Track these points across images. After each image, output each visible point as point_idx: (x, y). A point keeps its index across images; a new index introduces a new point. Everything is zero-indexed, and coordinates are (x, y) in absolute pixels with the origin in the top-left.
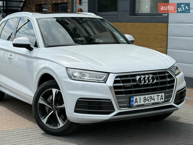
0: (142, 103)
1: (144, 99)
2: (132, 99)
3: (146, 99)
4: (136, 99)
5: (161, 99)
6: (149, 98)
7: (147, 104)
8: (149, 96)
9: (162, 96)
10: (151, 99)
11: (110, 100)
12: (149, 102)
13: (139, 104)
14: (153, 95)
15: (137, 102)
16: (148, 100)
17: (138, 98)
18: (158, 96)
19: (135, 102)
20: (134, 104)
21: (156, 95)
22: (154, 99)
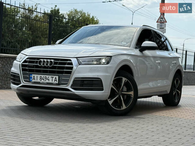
1: (40, 78)
2: (31, 76)
4: (34, 76)
5: (55, 80)
6: (44, 78)
7: (42, 82)
8: (45, 76)
9: (56, 78)
10: (46, 79)
11: (19, 74)
12: (44, 82)
13: (36, 81)
14: (48, 76)
15: (35, 79)
16: (44, 79)
17: (36, 76)
18: (52, 77)
19: (33, 79)
20: (33, 81)
21: (50, 76)
22: (49, 80)
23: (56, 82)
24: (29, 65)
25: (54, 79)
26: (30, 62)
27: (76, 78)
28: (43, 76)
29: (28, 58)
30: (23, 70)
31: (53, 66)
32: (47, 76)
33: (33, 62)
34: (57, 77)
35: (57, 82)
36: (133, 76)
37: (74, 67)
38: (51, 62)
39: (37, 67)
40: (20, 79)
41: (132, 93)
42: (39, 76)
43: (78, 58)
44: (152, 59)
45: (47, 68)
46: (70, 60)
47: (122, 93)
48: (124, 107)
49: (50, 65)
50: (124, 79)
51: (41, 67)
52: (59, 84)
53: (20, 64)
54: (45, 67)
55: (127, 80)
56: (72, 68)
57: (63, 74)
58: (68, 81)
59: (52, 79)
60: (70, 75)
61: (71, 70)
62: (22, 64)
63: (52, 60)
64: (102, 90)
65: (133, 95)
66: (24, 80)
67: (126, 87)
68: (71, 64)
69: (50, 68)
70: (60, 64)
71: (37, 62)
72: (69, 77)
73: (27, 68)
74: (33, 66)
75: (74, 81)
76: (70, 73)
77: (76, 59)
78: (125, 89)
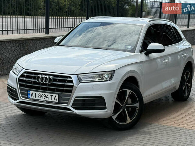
0: (37, 98)
1: (39, 96)
2: (29, 93)
3: (41, 96)
4: (32, 93)
5: (55, 99)
6: (43, 95)
7: (41, 100)
8: (44, 93)
9: (55, 96)
10: (45, 96)
12: (43, 99)
13: (34, 98)
15: (33, 96)
16: (43, 97)
17: (34, 93)
18: (52, 96)
19: (32, 96)
20: (31, 98)
21: (49, 94)
22: (48, 98)
23: (55, 101)
24: (26, 81)
25: (53, 97)
26: (27, 77)
27: (76, 97)
28: (41, 93)
29: (25, 72)
30: (20, 85)
31: (52, 83)
32: (46, 94)
33: (31, 77)
34: (57, 96)
35: (57, 101)
36: (138, 87)
37: (74, 85)
38: (50, 78)
39: (35, 83)
40: (17, 94)
41: (137, 105)
42: (37, 93)
43: (79, 75)
44: (159, 60)
45: (46, 85)
46: (70, 77)
47: (127, 106)
48: (129, 121)
49: (49, 82)
50: (128, 91)
51: (39, 84)
52: (59, 103)
53: (17, 78)
54: (43, 84)
55: (131, 91)
56: (72, 86)
57: (63, 93)
58: (68, 99)
59: (52, 98)
60: (70, 93)
61: (72, 89)
62: (19, 79)
63: (51, 77)
64: (105, 108)
65: (138, 107)
66: (22, 96)
67: (131, 99)
68: (72, 82)
69: (49, 85)
70: (60, 81)
71: (34, 78)
72: (70, 95)
73: (24, 84)
74: (31, 82)
75: (75, 100)
76: (71, 91)
77: (76, 75)
78: (130, 101)
